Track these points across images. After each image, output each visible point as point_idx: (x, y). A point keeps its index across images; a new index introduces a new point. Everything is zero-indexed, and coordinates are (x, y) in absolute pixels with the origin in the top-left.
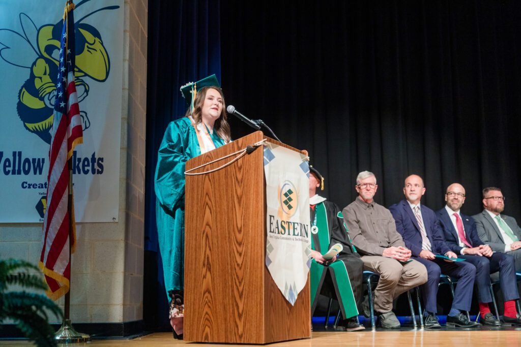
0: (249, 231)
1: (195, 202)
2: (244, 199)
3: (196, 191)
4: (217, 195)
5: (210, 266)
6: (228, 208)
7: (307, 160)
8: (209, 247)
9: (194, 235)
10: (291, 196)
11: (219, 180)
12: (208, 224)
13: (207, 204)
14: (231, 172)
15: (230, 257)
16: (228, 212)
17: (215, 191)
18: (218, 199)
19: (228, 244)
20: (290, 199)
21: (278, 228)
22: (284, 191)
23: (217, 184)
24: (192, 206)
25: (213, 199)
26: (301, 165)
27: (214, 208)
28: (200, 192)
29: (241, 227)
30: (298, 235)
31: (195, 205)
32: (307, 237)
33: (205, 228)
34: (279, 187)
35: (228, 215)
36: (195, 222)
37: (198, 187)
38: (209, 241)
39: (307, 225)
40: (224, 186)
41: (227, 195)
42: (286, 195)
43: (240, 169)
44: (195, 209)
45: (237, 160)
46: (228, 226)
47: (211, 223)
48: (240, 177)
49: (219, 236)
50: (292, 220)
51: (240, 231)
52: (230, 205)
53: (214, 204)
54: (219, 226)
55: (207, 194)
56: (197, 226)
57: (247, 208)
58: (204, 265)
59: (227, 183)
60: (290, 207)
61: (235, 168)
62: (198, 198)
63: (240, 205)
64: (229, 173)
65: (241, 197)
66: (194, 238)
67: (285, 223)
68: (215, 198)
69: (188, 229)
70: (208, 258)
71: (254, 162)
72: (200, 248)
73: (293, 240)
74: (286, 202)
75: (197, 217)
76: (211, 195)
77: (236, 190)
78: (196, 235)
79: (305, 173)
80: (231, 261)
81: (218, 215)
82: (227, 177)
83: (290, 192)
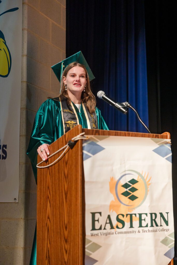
0: (71, 229)
1: (42, 193)
2: (68, 195)
3: (42, 183)
4: (54, 190)
5: (50, 259)
6: (59, 203)
7: (167, 143)
8: (49, 240)
9: (41, 226)
10: (135, 186)
11: (55, 173)
12: (48, 218)
13: (48, 197)
14: (61, 167)
15: (61, 253)
16: (60, 206)
17: (52, 185)
18: (54, 193)
19: (59, 239)
20: (134, 190)
21: (111, 223)
22: (123, 182)
23: (53, 178)
24: (41, 198)
25: (51, 193)
26: (155, 151)
27: (52, 202)
28: (45, 184)
29: (67, 224)
30: (147, 226)
31: (42, 198)
32: (167, 225)
33: (47, 220)
34: (112, 179)
35: (60, 210)
36: (42, 214)
37: (44, 179)
38: (49, 234)
39: (167, 213)
40: (58, 180)
41: (59, 189)
42: (126, 186)
43: (66, 163)
44: (42, 200)
45: (65, 154)
46: (60, 221)
47: (50, 217)
48: (66, 172)
49: (55, 230)
50: (137, 211)
51: (66, 228)
52: (61, 201)
53: (52, 198)
54: (55, 221)
55: (48, 187)
56: (43, 218)
57: (70, 205)
58: (46, 257)
59: (59, 178)
60: (133, 198)
61: (64, 163)
62: (43, 191)
63: (66, 201)
64: (60, 168)
65: (67, 193)
66: (41, 229)
67: (123, 216)
68: (53, 192)
69: (38, 220)
70: (49, 251)
71: (75, 158)
72: (44, 240)
73: (139, 232)
74: (125, 194)
75: (43, 208)
76: (50, 188)
77: (64, 185)
78: (43, 226)
79: (163, 156)
80: (61, 258)
81: (54, 210)
82: (59, 172)
83: (133, 181)
